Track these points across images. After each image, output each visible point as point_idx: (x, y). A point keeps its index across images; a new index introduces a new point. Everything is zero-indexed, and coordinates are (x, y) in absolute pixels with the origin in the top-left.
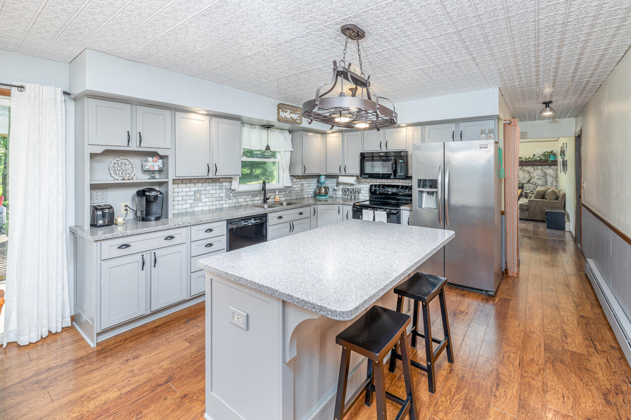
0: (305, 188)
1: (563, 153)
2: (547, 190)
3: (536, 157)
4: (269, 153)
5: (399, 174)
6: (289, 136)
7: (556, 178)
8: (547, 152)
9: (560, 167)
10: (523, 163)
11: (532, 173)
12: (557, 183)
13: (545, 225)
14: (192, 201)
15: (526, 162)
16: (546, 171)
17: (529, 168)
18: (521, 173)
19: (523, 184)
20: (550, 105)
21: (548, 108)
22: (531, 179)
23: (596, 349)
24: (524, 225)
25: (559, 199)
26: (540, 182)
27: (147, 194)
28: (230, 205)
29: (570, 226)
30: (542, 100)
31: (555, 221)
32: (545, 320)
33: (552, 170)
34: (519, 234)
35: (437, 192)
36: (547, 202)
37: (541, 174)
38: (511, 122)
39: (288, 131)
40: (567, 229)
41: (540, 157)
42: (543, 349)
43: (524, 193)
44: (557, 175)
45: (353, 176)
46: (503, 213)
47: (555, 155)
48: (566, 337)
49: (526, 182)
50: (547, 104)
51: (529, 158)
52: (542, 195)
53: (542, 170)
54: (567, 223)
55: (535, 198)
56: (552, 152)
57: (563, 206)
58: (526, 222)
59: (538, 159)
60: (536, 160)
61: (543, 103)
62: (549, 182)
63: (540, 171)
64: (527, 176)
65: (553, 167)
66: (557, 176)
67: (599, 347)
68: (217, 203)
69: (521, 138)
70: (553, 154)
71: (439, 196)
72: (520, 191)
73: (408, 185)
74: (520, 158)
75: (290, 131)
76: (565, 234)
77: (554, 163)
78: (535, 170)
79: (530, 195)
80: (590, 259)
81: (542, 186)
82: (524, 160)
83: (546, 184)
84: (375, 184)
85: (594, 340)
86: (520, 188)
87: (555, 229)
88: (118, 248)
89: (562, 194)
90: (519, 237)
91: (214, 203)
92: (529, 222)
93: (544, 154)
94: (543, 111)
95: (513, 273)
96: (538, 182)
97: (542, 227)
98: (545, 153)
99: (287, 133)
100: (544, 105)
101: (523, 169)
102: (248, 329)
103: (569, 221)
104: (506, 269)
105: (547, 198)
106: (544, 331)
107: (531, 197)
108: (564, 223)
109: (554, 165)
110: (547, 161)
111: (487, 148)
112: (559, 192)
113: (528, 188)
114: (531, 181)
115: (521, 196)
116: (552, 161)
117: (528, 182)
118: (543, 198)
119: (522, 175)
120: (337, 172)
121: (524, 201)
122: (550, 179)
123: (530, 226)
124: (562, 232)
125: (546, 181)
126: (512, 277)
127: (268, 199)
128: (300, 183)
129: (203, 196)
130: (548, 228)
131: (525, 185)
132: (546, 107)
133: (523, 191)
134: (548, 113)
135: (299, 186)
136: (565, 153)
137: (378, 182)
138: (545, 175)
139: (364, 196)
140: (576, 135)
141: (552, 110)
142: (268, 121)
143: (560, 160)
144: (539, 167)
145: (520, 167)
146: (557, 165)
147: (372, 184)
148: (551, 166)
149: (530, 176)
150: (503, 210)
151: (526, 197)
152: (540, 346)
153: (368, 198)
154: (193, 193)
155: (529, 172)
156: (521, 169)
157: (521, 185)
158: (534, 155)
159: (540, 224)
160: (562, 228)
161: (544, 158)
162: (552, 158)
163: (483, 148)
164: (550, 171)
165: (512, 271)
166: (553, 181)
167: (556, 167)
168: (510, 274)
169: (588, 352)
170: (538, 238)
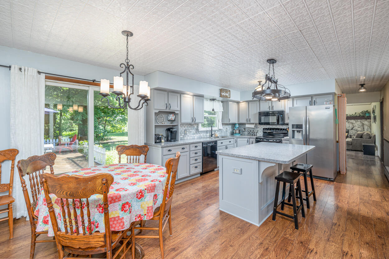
0: (228, 130)
1: (374, 112)
2: (364, 133)
3: (357, 114)
4: (213, 112)
5: (280, 122)
6: (221, 104)
7: (370, 126)
8: (364, 111)
9: (372, 120)
10: (349, 118)
11: (354, 124)
12: (371, 129)
13: (363, 153)
14: (183, 134)
15: (350, 117)
16: (363, 122)
17: (353, 121)
18: (347, 123)
19: (348, 130)
20: (364, 86)
21: (363, 87)
22: (354, 127)
23: (386, 200)
24: (349, 153)
25: (371, 138)
26: (359, 129)
27: (171, 130)
28: (198, 137)
29: (378, 153)
30: (359, 84)
31: (369, 150)
32: (360, 190)
33: (367, 122)
34: (347, 157)
35: (302, 131)
36: (363, 140)
37: (360, 124)
38: (342, 95)
39: (221, 102)
40: (376, 154)
41: (359, 114)
42: (359, 199)
43: (349, 135)
44: (371, 124)
45: (254, 124)
46: (337, 142)
47: (369, 113)
48: (371, 196)
49: (350, 129)
50: (362, 85)
51: (352, 115)
52: (361, 136)
53: (361, 122)
54: (376, 152)
55: (356, 138)
56: (367, 111)
57: (374, 142)
58: (351, 151)
59: (358, 115)
60: (357, 116)
61: (360, 85)
62: (365, 129)
63: (360, 122)
64: (351, 125)
65: (368, 120)
66: (371, 126)
67: (387, 199)
68: (193, 136)
69: (347, 103)
70: (368, 112)
71: (304, 133)
72: (347, 134)
73: (284, 128)
74: (347, 115)
75: (222, 102)
76: (375, 157)
77: (369, 118)
78: (356, 122)
79: (353, 136)
80: (387, 167)
81: (361, 131)
82: (349, 116)
83: (364, 130)
84: (265, 128)
85: (385, 197)
86: (346, 132)
87: (369, 155)
88: (168, 151)
89: (373, 135)
90: (347, 158)
91: (192, 136)
92: (353, 151)
93: (362, 113)
94: (360, 89)
95: (343, 172)
96: (358, 129)
97: (361, 154)
98: (362, 111)
99: (220, 103)
100: (361, 86)
101: (348, 121)
102: (241, 174)
103: (377, 150)
104: (339, 171)
105: (364, 137)
106: (360, 194)
107: (354, 137)
108: (374, 151)
109: (369, 119)
110: (365, 116)
111: (329, 108)
112: (372, 134)
113: (351, 132)
114: (354, 129)
115: (347, 137)
116: (367, 116)
117: (352, 129)
118: (361, 138)
119: (348, 125)
120: (245, 122)
121: (349, 140)
122: (366, 127)
123: (353, 153)
124: (373, 156)
125: (364, 128)
126: (343, 174)
127: (213, 135)
128: (226, 127)
129: (187, 132)
130: (364, 154)
131: (349, 131)
132: (362, 87)
133: (348, 134)
134: (363, 90)
135: (225, 129)
136: (375, 111)
137: (267, 127)
138: (363, 125)
139: (260, 134)
140: (381, 102)
141: (365, 88)
142: (213, 97)
143: (372, 115)
144: (359, 120)
145: (347, 120)
146: (370, 119)
147: (264, 128)
148: (367, 119)
149: (353, 125)
150: (337, 140)
151: (351, 137)
152: (357, 198)
153: (262, 135)
154: (184, 131)
155: (352, 123)
156: (347, 122)
157: (347, 131)
158: (356, 113)
159: (359, 152)
160: (373, 154)
161: (362, 115)
162: (367, 115)
163: (327, 108)
164: (366, 122)
165: (343, 171)
166: (368, 128)
167: (370, 120)
168: (342, 173)
169: (381, 201)
170: (358, 159)
